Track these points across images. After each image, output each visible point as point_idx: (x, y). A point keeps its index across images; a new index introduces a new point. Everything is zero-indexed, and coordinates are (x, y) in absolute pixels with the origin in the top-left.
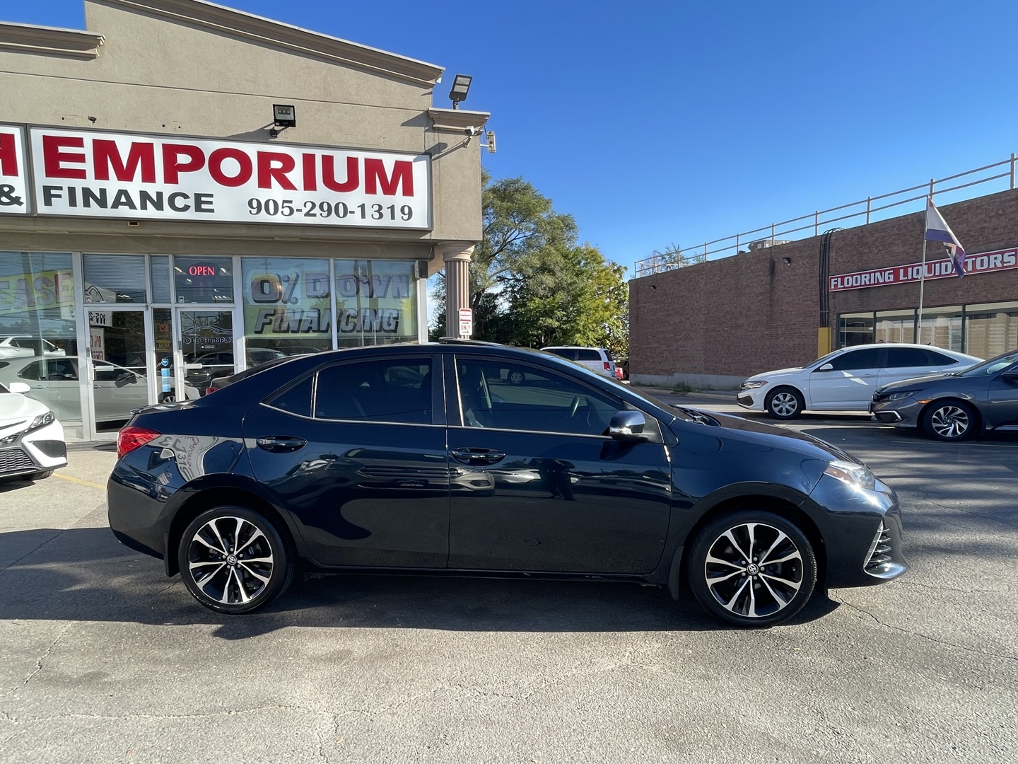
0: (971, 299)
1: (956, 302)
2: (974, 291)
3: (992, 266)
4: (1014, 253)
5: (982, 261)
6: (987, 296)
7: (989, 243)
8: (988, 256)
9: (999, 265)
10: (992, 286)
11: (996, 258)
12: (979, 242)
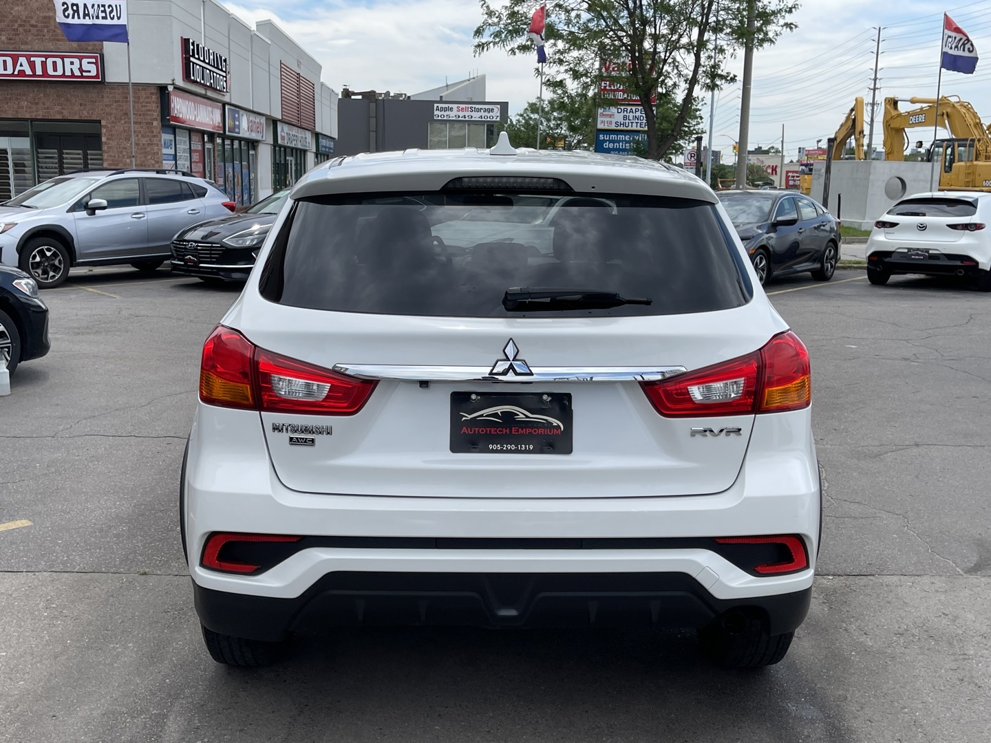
0: (40, 112)
1: (19, 116)
2: (44, 105)
3: (68, 73)
4: (94, 60)
5: (55, 64)
6: (62, 113)
7: (58, 40)
8: (62, 58)
9: (77, 73)
10: (68, 100)
11: (72, 63)
12: (44, 36)
